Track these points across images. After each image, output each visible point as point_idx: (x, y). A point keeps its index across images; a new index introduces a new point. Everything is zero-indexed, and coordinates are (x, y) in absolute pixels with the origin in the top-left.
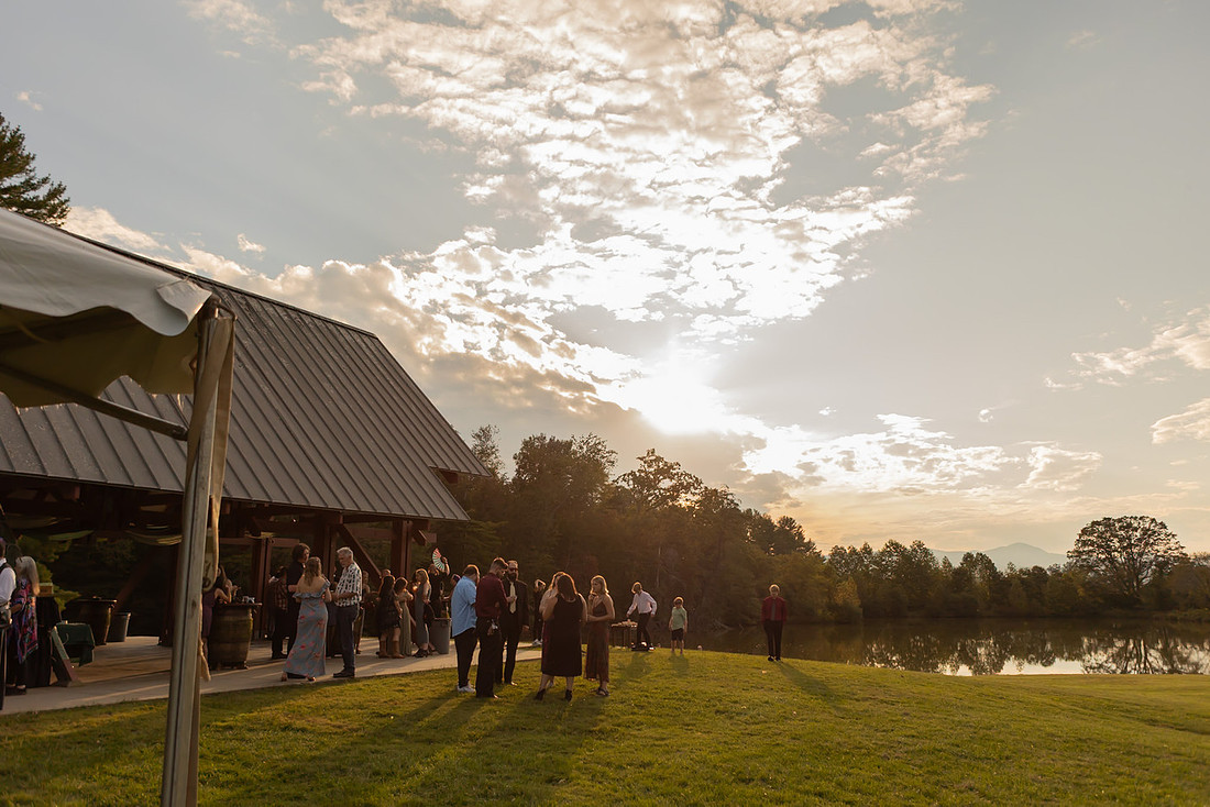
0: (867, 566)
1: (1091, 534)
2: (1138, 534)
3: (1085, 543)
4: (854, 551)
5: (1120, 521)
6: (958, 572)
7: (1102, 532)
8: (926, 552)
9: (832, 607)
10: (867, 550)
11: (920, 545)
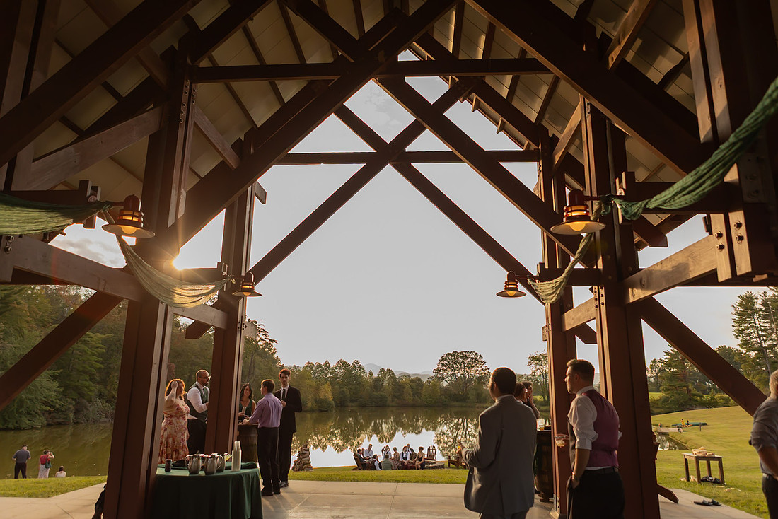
0: (326, 375)
1: (446, 359)
2: (469, 360)
3: (443, 365)
4: (319, 365)
5: (461, 353)
6: (377, 380)
7: (453, 360)
8: (360, 367)
9: (318, 401)
10: (327, 364)
11: (357, 362)
